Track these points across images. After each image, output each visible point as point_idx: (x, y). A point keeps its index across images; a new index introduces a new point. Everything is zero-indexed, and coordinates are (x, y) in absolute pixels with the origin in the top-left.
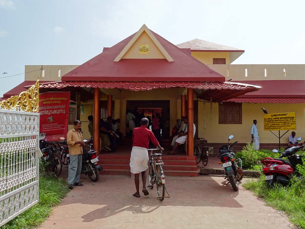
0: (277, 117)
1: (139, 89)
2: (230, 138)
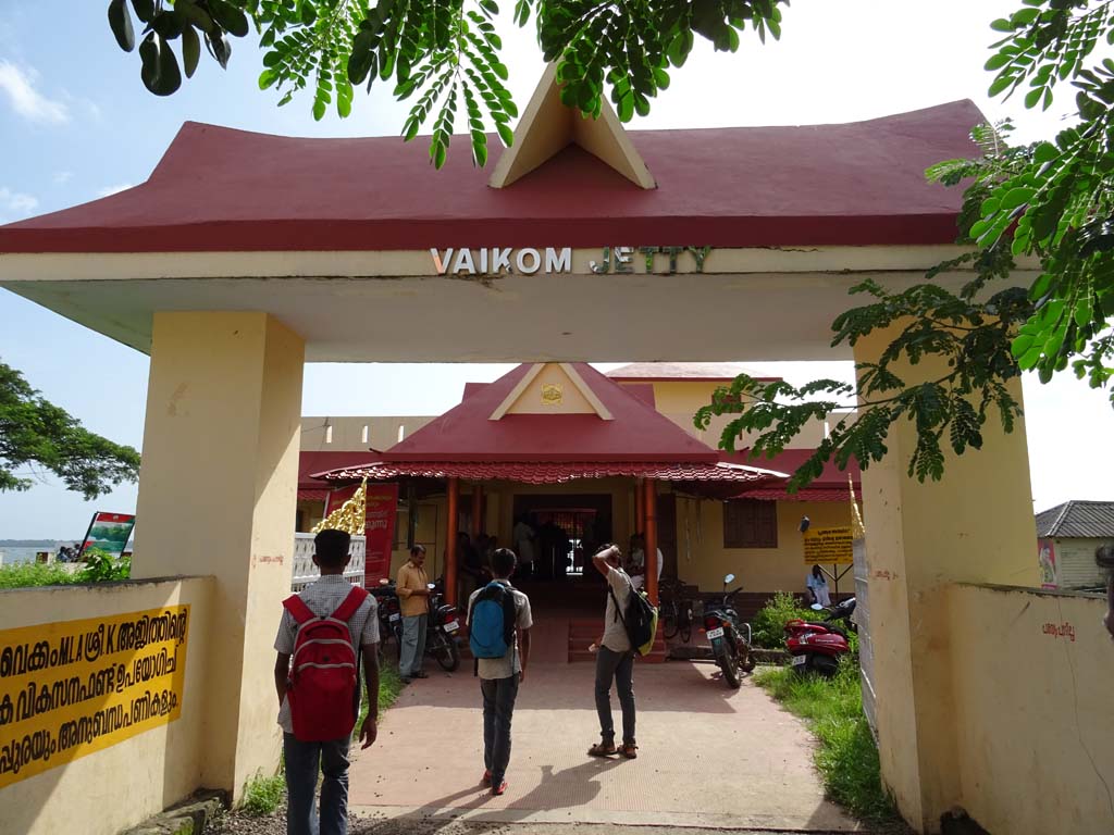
1: (542, 479)
2: (727, 581)
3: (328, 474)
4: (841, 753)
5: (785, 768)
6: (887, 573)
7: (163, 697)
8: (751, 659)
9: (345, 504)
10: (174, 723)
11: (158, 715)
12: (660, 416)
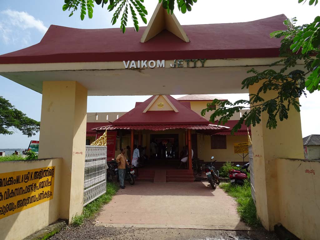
0: (242, 145)
1: (158, 129)
2: (212, 158)
3: (96, 129)
4: (245, 208)
5: (229, 212)
6: (258, 155)
7: (48, 193)
8: (219, 181)
9: (101, 137)
10: (51, 200)
11: (46, 198)
12: (192, 111)
